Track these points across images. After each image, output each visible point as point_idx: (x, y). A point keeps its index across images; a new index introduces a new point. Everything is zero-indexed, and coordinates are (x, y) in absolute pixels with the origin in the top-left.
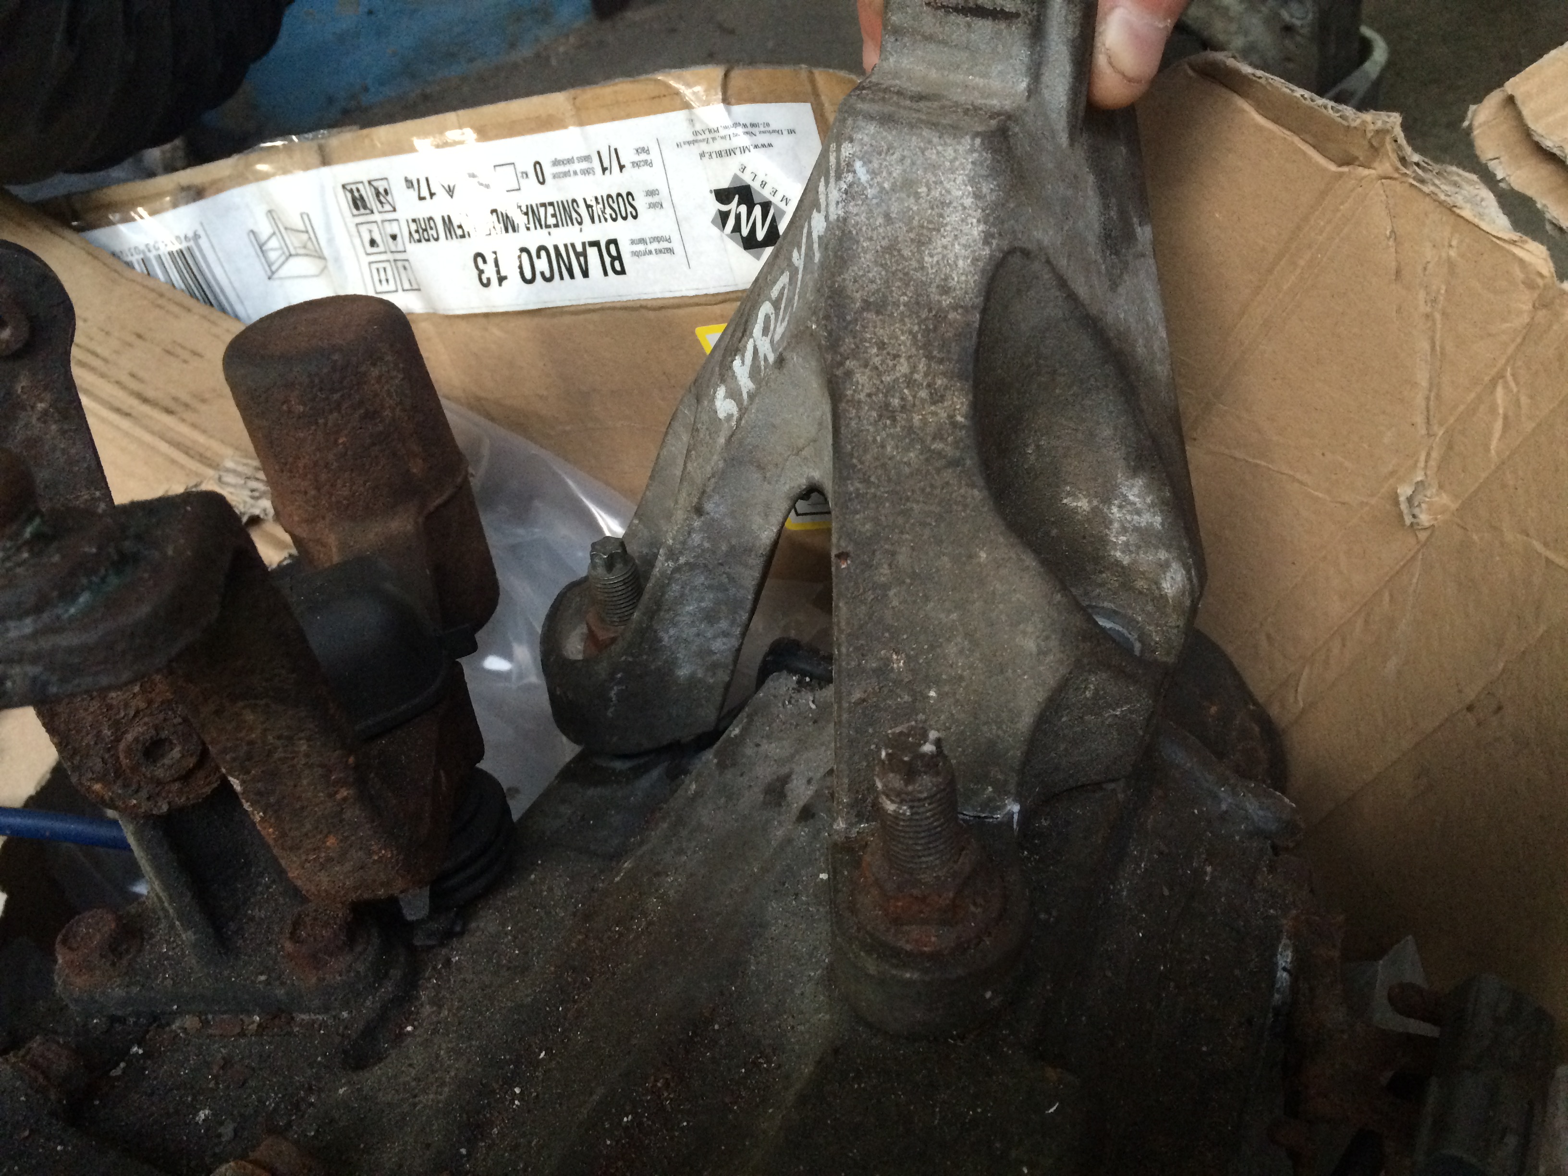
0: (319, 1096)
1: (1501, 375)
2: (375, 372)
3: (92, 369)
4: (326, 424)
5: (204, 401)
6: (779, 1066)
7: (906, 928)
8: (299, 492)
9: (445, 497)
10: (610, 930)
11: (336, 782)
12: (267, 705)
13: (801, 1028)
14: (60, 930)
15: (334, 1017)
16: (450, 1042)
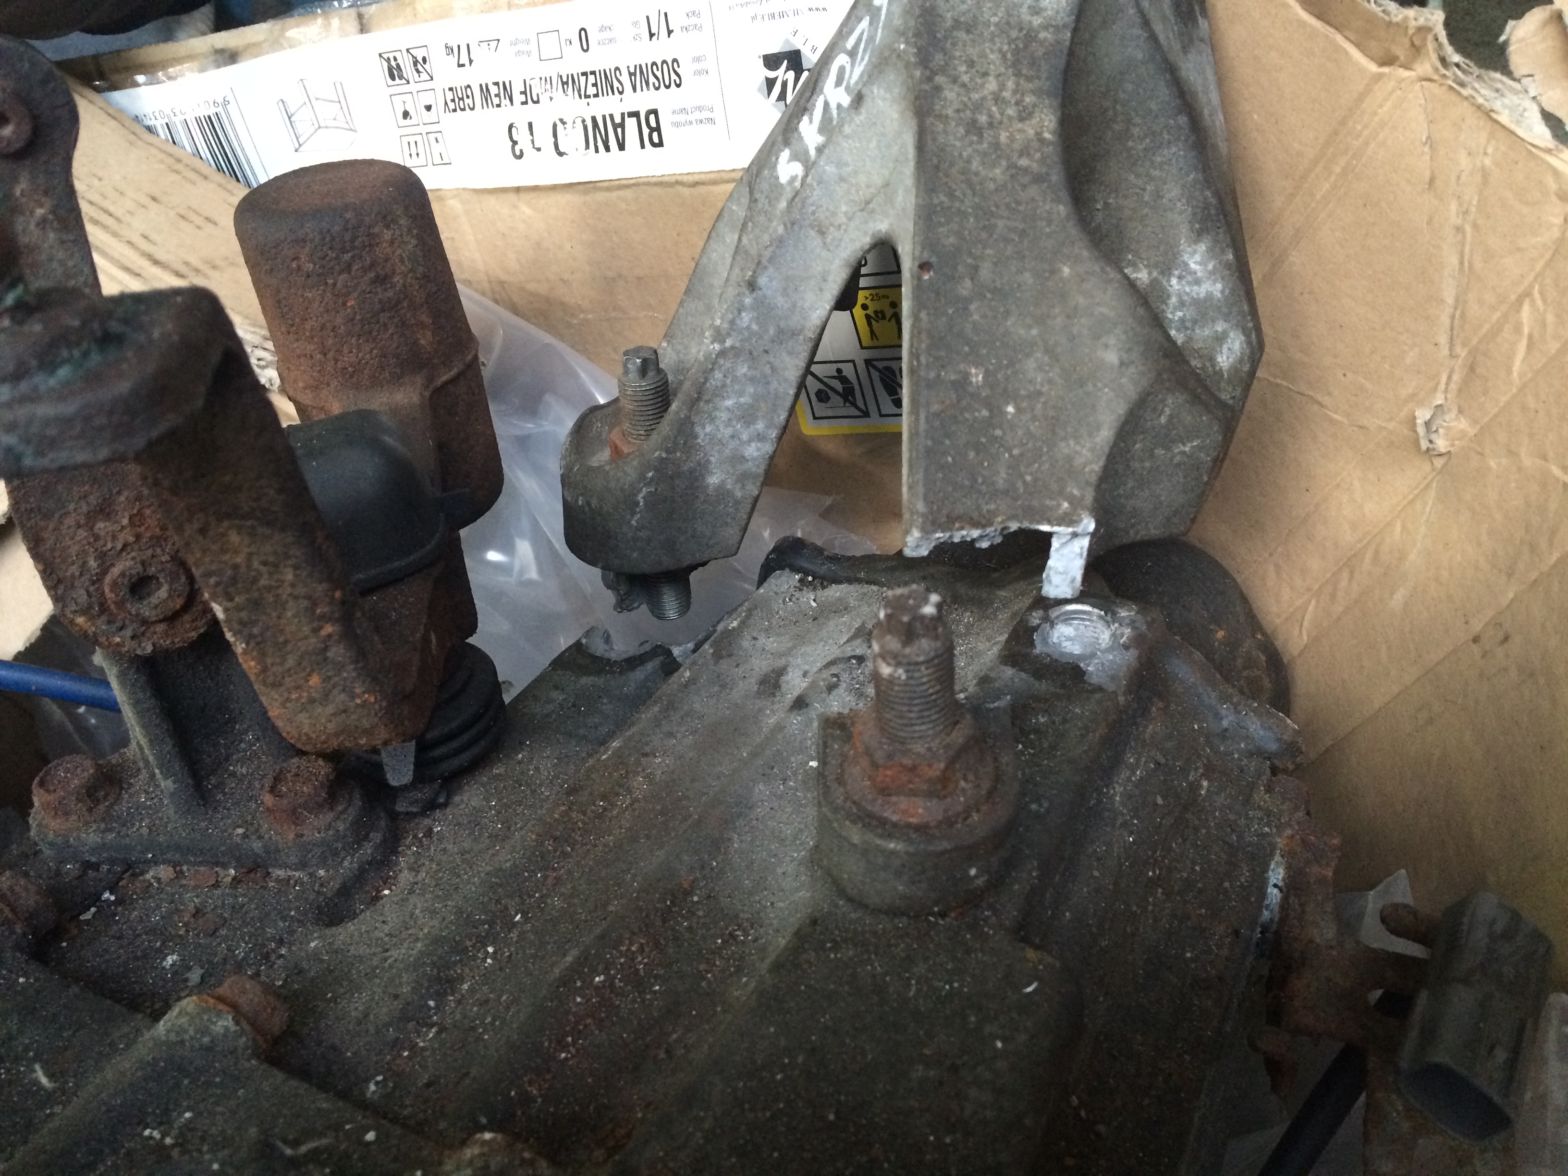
0: (290, 948)
1: (1528, 294)
2: (387, 235)
3: (105, 227)
4: (335, 285)
5: (214, 267)
6: (755, 940)
7: (894, 799)
8: (305, 356)
9: (454, 372)
10: (594, 805)
11: (323, 618)
12: (253, 527)
13: (781, 904)
14: (37, 774)
15: (311, 874)
16: (426, 901)
